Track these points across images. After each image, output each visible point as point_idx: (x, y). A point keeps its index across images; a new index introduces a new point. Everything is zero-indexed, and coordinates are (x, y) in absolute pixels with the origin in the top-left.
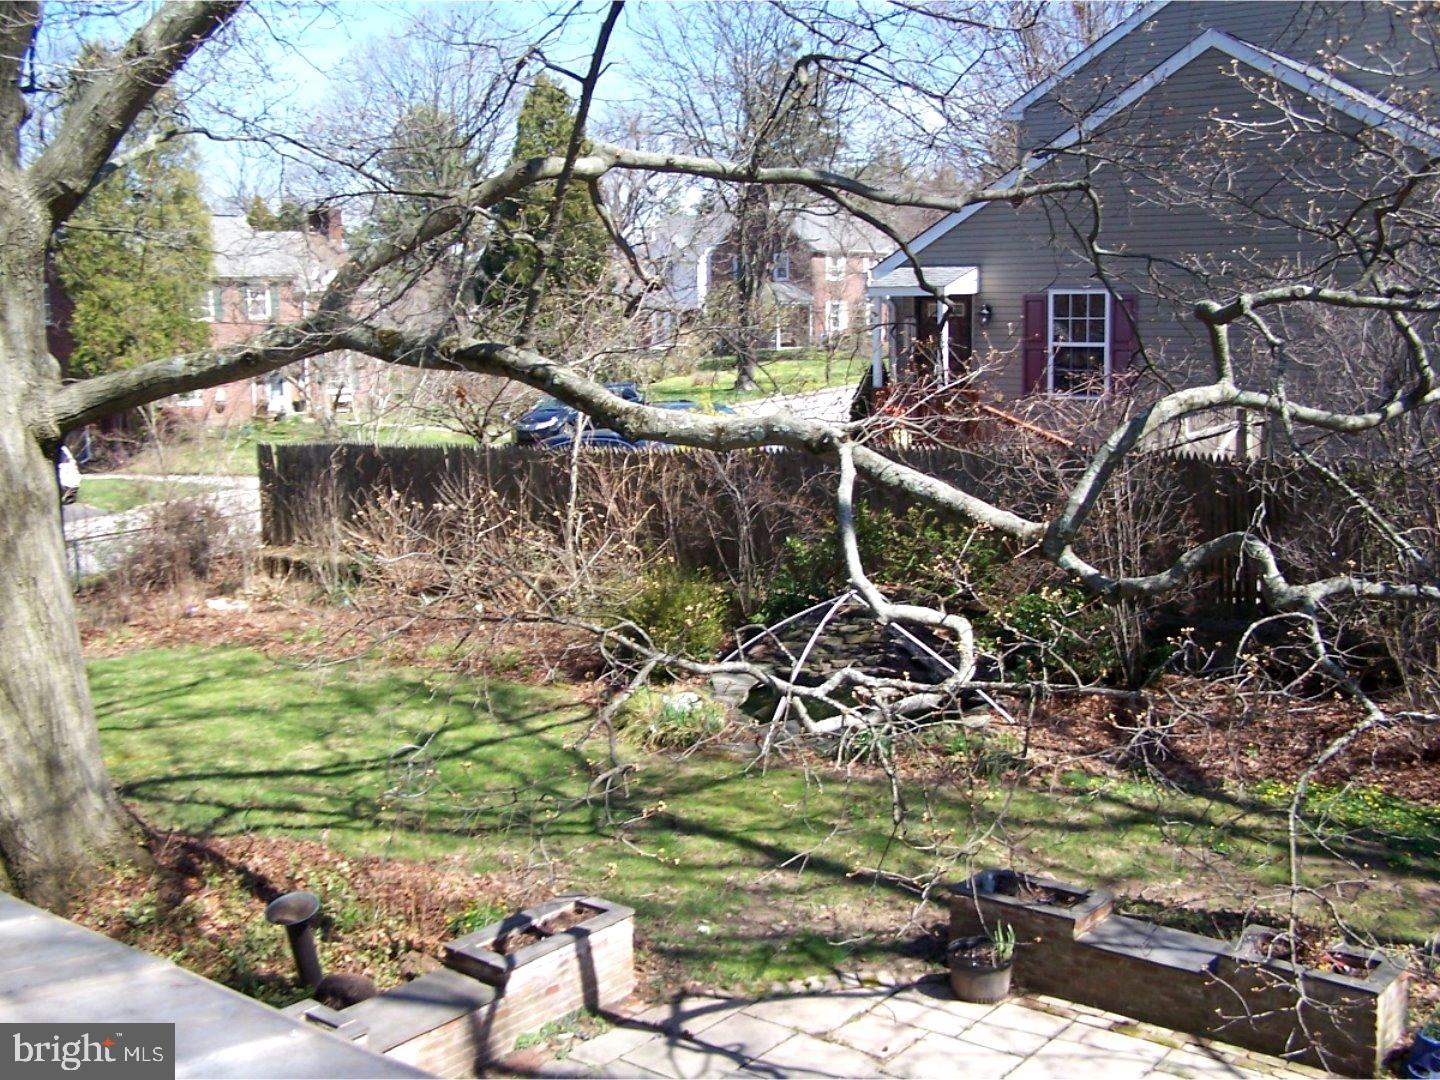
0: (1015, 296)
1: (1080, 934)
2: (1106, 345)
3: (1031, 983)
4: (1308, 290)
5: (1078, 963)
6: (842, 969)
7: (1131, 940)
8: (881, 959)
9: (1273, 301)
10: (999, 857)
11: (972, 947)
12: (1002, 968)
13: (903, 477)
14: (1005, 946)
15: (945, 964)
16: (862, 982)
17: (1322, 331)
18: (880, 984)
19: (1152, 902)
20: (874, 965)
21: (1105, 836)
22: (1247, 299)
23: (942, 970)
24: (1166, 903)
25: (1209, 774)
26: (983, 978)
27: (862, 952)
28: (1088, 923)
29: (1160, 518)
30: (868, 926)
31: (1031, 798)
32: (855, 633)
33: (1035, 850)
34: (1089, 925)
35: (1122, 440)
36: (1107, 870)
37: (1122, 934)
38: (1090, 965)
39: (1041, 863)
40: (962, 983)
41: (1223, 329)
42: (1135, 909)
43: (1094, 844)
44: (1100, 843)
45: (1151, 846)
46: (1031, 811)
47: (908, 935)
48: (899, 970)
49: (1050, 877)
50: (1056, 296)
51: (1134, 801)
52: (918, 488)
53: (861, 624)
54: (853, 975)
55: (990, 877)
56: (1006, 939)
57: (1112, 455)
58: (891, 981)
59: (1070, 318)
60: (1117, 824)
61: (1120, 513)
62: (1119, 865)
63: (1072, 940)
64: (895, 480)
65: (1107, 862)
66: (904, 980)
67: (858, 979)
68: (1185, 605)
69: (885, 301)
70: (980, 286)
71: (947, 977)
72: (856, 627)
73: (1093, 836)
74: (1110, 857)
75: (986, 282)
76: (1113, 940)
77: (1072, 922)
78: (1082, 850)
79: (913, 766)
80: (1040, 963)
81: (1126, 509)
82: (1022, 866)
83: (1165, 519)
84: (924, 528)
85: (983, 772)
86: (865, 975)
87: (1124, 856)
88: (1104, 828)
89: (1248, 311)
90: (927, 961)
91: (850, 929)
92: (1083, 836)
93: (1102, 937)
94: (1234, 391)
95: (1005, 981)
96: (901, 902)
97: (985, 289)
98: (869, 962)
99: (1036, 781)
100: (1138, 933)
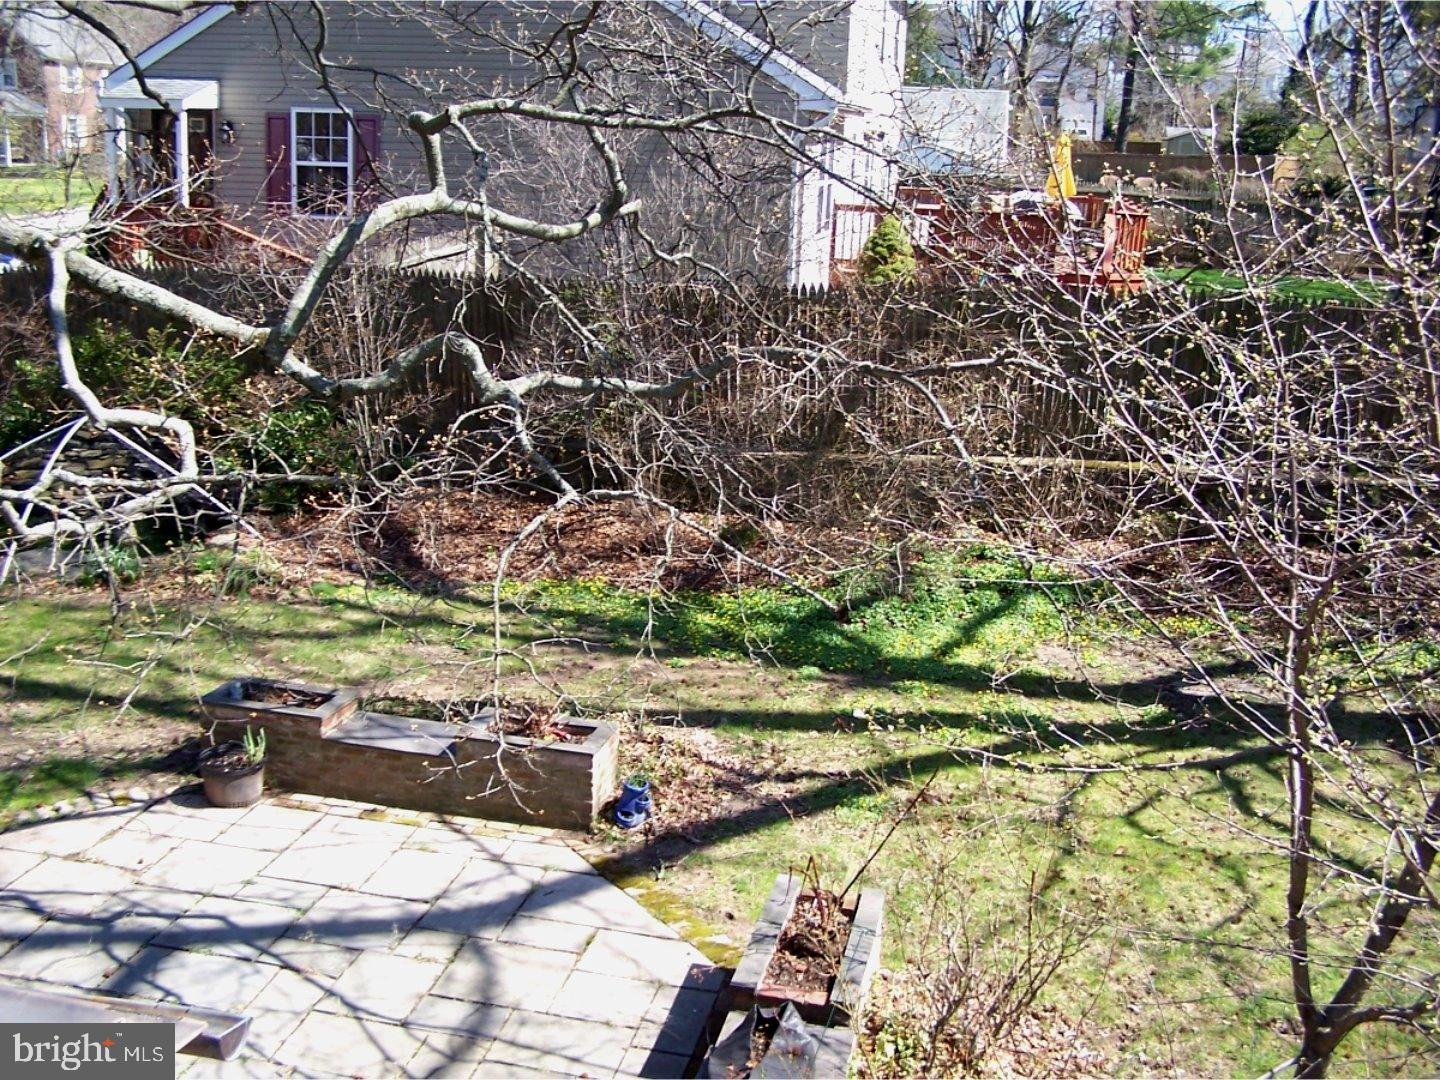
0: (256, 113)
1: (328, 731)
2: (349, 165)
3: (282, 784)
4: (510, 103)
5: (327, 759)
6: (94, 789)
7: (376, 733)
8: (133, 776)
9: (479, 112)
10: (249, 668)
11: (224, 754)
12: (254, 771)
13: (121, 284)
14: (256, 751)
15: (198, 774)
16: (115, 801)
17: (546, 154)
18: (134, 801)
19: (397, 698)
20: (127, 783)
21: (352, 641)
22: (455, 110)
23: (196, 781)
24: (410, 698)
25: (451, 577)
26: (236, 783)
27: (114, 771)
28: (335, 722)
29: (398, 334)
30: (119, 746)
31: (281, 610)
32: (97, 458)
33: (285, 659)
34: (334, 723)
35: (341, 245)
36: (355, 673)
37: (368, 728)
38: (339, 760)
39: (291, 672)
40: (215, 790)
41: (436, 139)
42: (380, 705)
43: (343, 649)
44: (348, 648)
45: (397, 647)
46: (280, 624)
47: (161, 751)
48: (152, 785)
49: (299, 683)
50: (298, 114)
51: (381, 607)
52: (138, 295)
53: (104, 449)
54: (105, 795)
55: (238, 685)
56: (256, 744)
57: (330, 260)
58: (145, 797)
59: (313, 137)
60: (364, 630)
61: (361, 330)
62: (367, 667)
63: (318, 737)
64: (113, 287)
65: (355, 665)
66: (157, 794)
67: (111, 798)
68: (424, 417)
69: (120, 113)
70: (221, 101)
71: (200, 785)
72: (98, 453)
73: (342, 642)
74: (358, 660)
75: (226, 97)
76: (359, 735)
77: (318, 721)
78: (330, 655)
79: (162, 587)
80: (290, 763)
81: (366, 325)
82: (272, 674)
83: (403, 334)
84: (165, 348)
85: (234, 589)
86: (116, 794)
87: (371, 659)
88: (353, 634)
89: (455, 121)
90: (181, 773)
91: (100, 751)
92: (332, 643)
93: (348, 732)
94: (448, 200)
95: (258, 782)
96: (153, 720)
97: (227, 105)
98: (121, 780)
99: (286, 594)
100: (383, 725)
